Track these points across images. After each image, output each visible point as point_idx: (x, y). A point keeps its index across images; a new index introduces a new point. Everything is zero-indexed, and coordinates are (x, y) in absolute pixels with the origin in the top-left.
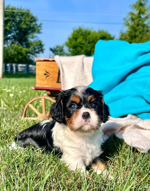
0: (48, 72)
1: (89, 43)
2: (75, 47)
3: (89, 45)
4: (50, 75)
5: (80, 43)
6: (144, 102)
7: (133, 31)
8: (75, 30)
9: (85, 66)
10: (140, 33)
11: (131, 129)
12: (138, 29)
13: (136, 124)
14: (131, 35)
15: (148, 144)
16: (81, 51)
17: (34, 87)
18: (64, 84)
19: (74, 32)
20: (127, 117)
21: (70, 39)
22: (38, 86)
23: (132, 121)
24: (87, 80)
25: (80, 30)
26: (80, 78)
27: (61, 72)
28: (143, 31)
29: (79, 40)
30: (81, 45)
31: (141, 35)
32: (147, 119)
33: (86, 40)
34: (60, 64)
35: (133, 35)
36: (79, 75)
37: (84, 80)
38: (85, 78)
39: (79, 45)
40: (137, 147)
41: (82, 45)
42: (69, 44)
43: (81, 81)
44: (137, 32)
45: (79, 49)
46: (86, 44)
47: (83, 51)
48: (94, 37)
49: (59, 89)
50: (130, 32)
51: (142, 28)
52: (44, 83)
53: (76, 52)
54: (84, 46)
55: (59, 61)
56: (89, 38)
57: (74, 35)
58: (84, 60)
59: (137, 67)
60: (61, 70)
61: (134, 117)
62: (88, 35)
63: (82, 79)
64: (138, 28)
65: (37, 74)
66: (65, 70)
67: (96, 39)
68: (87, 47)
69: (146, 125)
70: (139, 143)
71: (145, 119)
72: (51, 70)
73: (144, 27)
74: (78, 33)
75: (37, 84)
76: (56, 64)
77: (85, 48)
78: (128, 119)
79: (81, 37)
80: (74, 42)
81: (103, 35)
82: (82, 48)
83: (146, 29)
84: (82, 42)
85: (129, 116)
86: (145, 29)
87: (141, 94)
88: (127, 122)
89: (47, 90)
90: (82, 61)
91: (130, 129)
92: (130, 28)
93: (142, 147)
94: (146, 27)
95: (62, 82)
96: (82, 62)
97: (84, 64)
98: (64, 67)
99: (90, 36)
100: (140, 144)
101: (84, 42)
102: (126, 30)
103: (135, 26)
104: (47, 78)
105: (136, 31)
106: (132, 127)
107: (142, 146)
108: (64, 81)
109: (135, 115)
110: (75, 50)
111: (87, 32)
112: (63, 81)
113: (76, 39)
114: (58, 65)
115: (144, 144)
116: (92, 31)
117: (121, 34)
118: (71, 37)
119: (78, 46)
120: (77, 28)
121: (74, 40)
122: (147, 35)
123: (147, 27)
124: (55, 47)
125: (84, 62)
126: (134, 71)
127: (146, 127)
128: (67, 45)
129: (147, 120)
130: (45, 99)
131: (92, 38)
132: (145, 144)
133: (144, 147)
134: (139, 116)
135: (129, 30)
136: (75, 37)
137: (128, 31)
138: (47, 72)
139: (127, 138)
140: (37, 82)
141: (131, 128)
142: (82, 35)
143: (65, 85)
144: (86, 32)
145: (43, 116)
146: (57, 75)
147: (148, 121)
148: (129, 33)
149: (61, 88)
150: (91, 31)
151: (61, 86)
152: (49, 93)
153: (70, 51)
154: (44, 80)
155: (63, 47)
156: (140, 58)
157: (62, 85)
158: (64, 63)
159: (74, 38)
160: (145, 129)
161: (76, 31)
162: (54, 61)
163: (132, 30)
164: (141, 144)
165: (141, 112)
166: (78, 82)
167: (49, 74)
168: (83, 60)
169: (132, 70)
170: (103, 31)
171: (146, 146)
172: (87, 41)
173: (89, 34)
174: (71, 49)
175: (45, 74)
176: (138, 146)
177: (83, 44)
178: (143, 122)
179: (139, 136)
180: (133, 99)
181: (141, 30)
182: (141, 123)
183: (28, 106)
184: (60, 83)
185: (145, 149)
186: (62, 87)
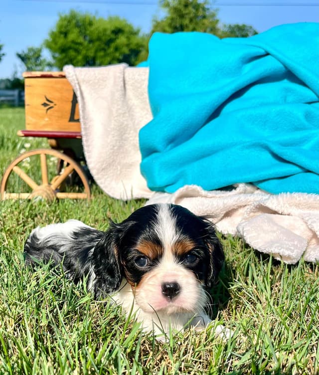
0: (50, 100)
1: (91, 41)
2: (64, 50)
3: (91, 45)
4: (55, 105)
5: (73, 42)
6: (269, 156)
7: (178, 18)
8: (63, 16)
9: (127, 87)
10: (191, 20)
11: (249, 214)
12: (187, 14)
13: (263, 205)
14: (173, 25)
15: (297, 245)
16: (75, 58)
17: (23, 131)
18: (85, 124)
19: (62, 19)
20: (238, 189)
21: (53, 35)
22: (29, 128)
23: (249, 198)
24: (133, 115)
25: (73, 16)
26: (120, 111)
27: (79, 99)
28: (196, 16)
29: (72, 36)
30: (75, 47)
31: (193, 24)
32: (285, 193)
33: (85, 37)
34: (76, 82)
35: (178, 25)
36: (118, 105)
37: (127, 115)
38: (129, 111)
39: (73, 45)
40: (278, 252)
41: (77, 46)
42: (53, 46)
43: (122, 115)
44: (186, 18)
45: (72, 53)
46: (86, 43)
47: (80, 57)
48: (101, 29)
49: (74, 134)
50: (172, 19)
51: (194, 11)
52: (43, 122)
53: (66, 60)
54: (81, 48)
55: (74, 77)
56: (91, 32)
57: (61, 27)
58: (126, 75)
59: (244, 86)
60: (78, 94)
61: (249, 188)
62: (88, 27)
63: (125, 113)
64: (187, 11)
65: (28, 105)
66: (86, 95)
67: (104, 34)
68: (87, 50)
69: (283, 205)
70: (278, 245)
71: (281, 193)
72: (57, 95)
73: (197, 10)
74: (69, 22)
75: (28, 124)
76: (69, 84)
77: (84, 52)
78: (241, 193)
79: (76, 31)
80: (61, 41)
81: (118, 25)
82: (77, 51)
83: (201, 13)
84: (77, 41)
85: (241, 187)
86: (199, 13)
87: (264, 142)
88: (239, 199)
89: (49, 137)
90: (122, 76)
91: (247, 213)
92: (172, 11)
93: (287, 253)
94: (201, 9)
95: (81, 120)
96: (122, 79)
97: (126, 82)
98: (83, 88)
99: (92, 29)
100: (282, 248)
101: (81, 40)
102: (164, 14)
103: (181, 7)
104: (49, 111)
105: (182, 16)
106: (252, 210)
107: (288, 250)
108: (86, 118)
109: (251, 183)
110: (64, 55)
111: (87, 21)
112: (84, 118)
113: (66, 34)
114: (73, 84)
115: (290, 246)
116: (97, 18)
117: (154, 23)
118: (55, 30)
119: (70, 48)
120: (67, 13)
121: (62, 36)
122: (203, 24)
123: (204, 9)
124: (26, 51)
125: (127, 79)
126: (238, 94)
127: (283, 209)
128: (49, 46)
129: (285, 195)
130: (46, 154)
131: (97, 32)
132: (292, 246)
133: (293, 251)
134: (261, 185)
135: (169, 15)
136: (63, 30)
137: (166, 18)
138: (48, 100)
139: (252, 235)
140: (27, 121)
141: (250, 212)
142: (77, 25)
143: (88, 127)
144: (84, 21)
145: (45, 189)
146: (69, 106)
147: (287, 197)
148: (169, 21)
149: (80, 133)
150: (94, 17)
151: (80, 128)
152: (53, 142)
153: (54, 57)
154: (42, 117)
155: (40, 50)
156: (249, 66)
157: (82, 126)
158: (84, 81)
159: (61, 33)
160: (282, 214)
161: (65, 19)
162: (64, 77)
163: (175, 16)
164: (285, 246)
165: (267, 177)
166: (116, 118)
167: (52, 105)
168: (124, 74)
169: (233, 92)
170: (117, 19)
171: (295, 251)
172: (88, 38)
173: (91, 24)
174: (57, 55)
175: (45, 105)
176: (278, 250)
177: (80, 44)
178: (277, 199)
179: (275, 228)
180: (247, 151)
181: (192, 15)
182: (273, 202)
183: (12, 170)
184: (78, 121)
185: (294, 256)
186: (82, 130)
